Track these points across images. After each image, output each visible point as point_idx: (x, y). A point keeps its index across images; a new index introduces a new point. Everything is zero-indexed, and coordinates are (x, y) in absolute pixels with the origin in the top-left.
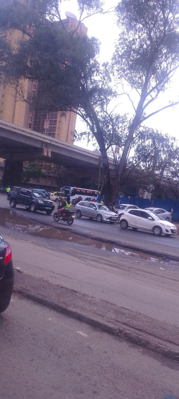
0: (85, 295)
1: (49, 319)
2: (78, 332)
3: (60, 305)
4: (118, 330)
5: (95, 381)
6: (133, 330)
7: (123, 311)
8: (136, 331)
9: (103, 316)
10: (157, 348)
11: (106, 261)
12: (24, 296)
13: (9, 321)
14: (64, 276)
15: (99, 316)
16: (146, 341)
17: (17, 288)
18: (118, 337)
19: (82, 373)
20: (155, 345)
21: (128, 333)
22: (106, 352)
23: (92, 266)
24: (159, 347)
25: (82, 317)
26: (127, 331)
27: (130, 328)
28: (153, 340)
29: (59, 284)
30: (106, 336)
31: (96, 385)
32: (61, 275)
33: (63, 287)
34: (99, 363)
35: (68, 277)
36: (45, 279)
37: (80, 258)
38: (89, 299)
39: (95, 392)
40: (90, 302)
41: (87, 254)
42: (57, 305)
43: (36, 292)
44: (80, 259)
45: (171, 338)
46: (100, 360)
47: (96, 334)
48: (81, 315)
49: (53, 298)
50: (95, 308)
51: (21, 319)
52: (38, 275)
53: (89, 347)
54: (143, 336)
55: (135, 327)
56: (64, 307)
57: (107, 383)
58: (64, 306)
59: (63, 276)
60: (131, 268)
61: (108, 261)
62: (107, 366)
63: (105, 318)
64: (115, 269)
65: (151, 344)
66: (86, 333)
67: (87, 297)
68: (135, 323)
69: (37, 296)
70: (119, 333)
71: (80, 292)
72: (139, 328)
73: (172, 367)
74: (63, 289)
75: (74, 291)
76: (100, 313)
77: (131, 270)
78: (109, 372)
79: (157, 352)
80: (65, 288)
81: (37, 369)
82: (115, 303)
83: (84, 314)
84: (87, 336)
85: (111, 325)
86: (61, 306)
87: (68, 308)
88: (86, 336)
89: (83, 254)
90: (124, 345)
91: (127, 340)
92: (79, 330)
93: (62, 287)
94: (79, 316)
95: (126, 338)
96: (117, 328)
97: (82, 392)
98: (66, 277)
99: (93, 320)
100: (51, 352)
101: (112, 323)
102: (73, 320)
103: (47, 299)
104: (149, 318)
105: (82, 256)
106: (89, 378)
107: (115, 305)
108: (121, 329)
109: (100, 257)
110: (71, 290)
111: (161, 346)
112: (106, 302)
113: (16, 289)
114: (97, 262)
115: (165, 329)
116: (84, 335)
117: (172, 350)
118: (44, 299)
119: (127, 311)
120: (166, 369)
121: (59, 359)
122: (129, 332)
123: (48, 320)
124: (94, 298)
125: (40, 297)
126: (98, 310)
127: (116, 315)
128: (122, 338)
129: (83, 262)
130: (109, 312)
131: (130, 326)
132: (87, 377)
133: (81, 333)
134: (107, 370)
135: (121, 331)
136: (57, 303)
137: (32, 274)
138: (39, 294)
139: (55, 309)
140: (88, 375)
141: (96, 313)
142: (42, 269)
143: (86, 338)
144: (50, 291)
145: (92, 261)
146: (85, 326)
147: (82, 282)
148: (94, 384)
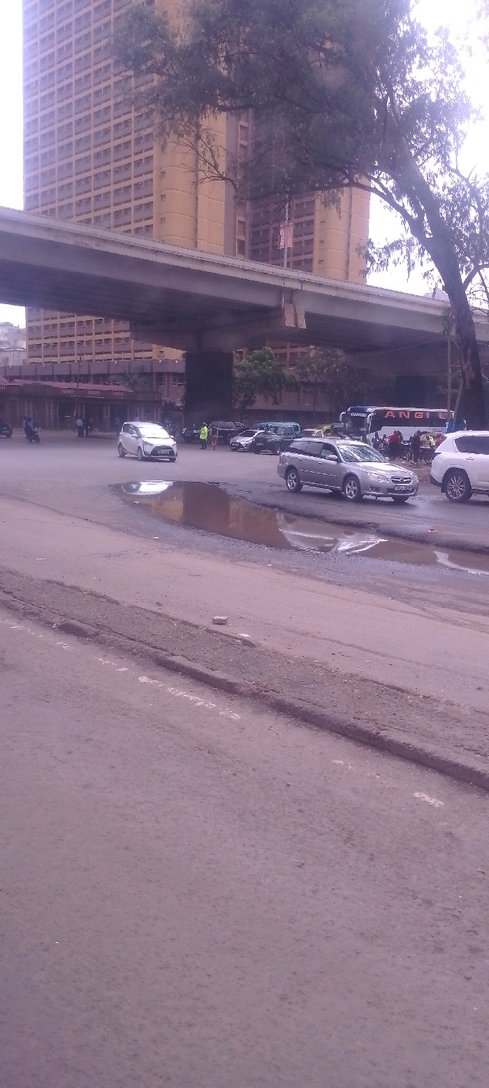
0: (429, 697)
1: (338, 762)
2: (417, 795)
3: (362, 725)
5: (473, 922)
9: (482, 752)
12: (266, 704)
14: (368, 650)
15: (473, 753)
17: (248, 686)
19: (436, 901)
23: (445, 620)
25: (426, 755)
29: (354, 670)
31: (475, 932)
32: (360, 648)
33: (368, 680)
34: (481, 876)
35: (377, 653)
36: (316, 659)
37: (407, 600)
38: (441, 709)
39: (474, 950)
40: (444, 717)
41: (427, 587)
42: (356, 727)
43: (298, 695)
44: (409, 604)
46: (482, 867)
47: (469, 800)
48: (421, 750)
49: (342, 710)
50: (459, 732)
51: (265, 762)
52: (298, 652)
53: (451, 834)
56: (374, 732)
58: (372, 728)
59: (366, 650)
66: (438, 798)
67: (435, 704)
69: (298, 704)
71: (415, 690)
74: (368, 683)
75: (398, 689)
76: (476, 745)
80: (372, 681)
81: (317, 887)
83: (430, 748)
84: (442, 804)
86: (366, 729)
87: (382, 733)
88: (439, 804)
89: (416, 590)
92: (420, 791)
93: (365, 680)
94: (417, 753)
97: (439, 950)
98: (371, 652)
99: (457, 765)
100: (349, 845)
102: (402, 763)
103: (327, 712)
105: (413, 593)
106: (457, 914)
109: (465, 595)
110: (389, 686)
113: (243, 688)
114: (457, 608)
116: (433, 801)
118: (318, 711)
121: (372, 863)
123: (335, 764)
124: (456, 707)
125: (308, 707)
126: (468, 737)
129: (416, 610)
132: (449, 912)
133: (427, 798)
136: (353, 720)
137: (282, 649)
138: (304, 698)
139: (351, 738)
140: (452, 907)
141: (462, 746)
142: (306, 634)
143: (439, 809)
144: (332, 691)
145: (443, 605)
146: (434, 778)
147: (418, 663)
148: (469, 929)
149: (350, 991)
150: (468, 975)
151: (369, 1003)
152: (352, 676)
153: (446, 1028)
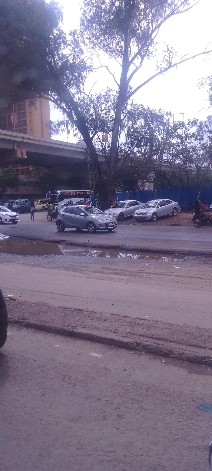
0: (93, 312)
1: (56, 346)
2: (91, 354)
3: (66, 328)
4: (135, 344)
5: (117, 404)
6: (152, 340)
7: (138, 321)
8: (156, 341)
9: (116, 331)
10: (181, 355)
11: (111, 269)
12: (23, 325)
13: (10, 357)
14: (66, 295)
15: (112, 332)
16: (168, 350)
17: (14, 318)
18: (137, 351)
19: (102, 398)
20: (178, 353)
21: (147, 345)
22: (125, 370)
23: (97, 278)
24: (183, 354)
25: (93, 336)
26: (146, 343)
27: (148, 339)
28: (175, 348)
29: (61, 305)
30: (123, 352)
31: (119, 408)
32: (63, 295)
33: (67, 308)
34: (119, 383)
35: (70, 296)
36: (44, 302)
37: (81, 271)
38: (98, 315)
39: (119, 416)
40: (99, 319)
41: (89, 265)
42: (63, 329)
43: (37, 319)
44: (82, 273)
45: (195, 342)
46: (120, 380)
47: (112, 352)
48: (91, 334)
49: (56, 322)
50: (106, 324)
51: (24, 351)
52: (35, 300)
53: (106, 368)
54: (165, 345)
55: (153, 337)
56: (71, 330)
57: (132, 403)
58: (70, 329)
59: (65, 295)
60: (141, 273)
61: (113, 270)
62: (129, 384)
63: (119, 333)
64: (123, 277)
65: (174, 352)
66: (100, 354)
67: (95, 314)
68: (153, 332)
69: (37, 323)
70: (137, 347)
71: (87, 310)
72: (158, 337)
73: (201, 373)
74: (67, 309)
75: (80, 310)
76: (113, 329)
77: (141, 275)
78: (132, 391)
79: (182, 359)
80: (69, 308)
81: (51, 403)
82: (128, 315)
83: (95, 333)
84: (102, 356)
85: (126, 340)
86: (67, 329)
87: (75, 330)
88: (100, 356)
90: (144, 359)
91: (146, 352)
92: (92, 352)
93: (65, 308)
94: (90, 336)
95: (145, 351)
96: (134, 341)
97: (105, 419)
98: (68, 296)
99: (106, 338)
100: (64, 381)
101: (128, 337)
102: (84, 342)
103: (50, 325)
104: (167, 325)
105: (83, 268)
106: (111, 402)
107: (128, 317)
108: (139, 342)
109: (104, 266)
110: (76, 309)
111: (185, 352)
112: (118, 315)
113: (11, 320)
114: (101, 272)
115: (187, 333)
116: (98, 356)
117: (198, 355)
118: (46, 325)
119: (142, 321)
120: (194, 376)
121: (74, 387)
122: (148, 343)
123: (55, 347)
124: (104, 314)
125: (42, 323)
126: (110, 326)
127: (131, 327)
128: (140, 351)
129: (85, 275)
130: (122, 326)
131: (148, 337)
132: (108, 402)
133: (95, 355)
134: (129, 389)
135: (138, 344)
136: (62, 327)
137: (28, 299)
138: (39, 320)
139: (61, 334)
140: (109, 399)
141: (108, 330)
142: (38, 292)
143: (100, 359)
144: (52, 315)
145: (96, 272)
146: (98, 346)
147: (87, 298)
148: (117, 407)
149: (69, 446)
150: (118, 427)
151: (78, 449)
152: (60, 307)
153: (111, 452)
